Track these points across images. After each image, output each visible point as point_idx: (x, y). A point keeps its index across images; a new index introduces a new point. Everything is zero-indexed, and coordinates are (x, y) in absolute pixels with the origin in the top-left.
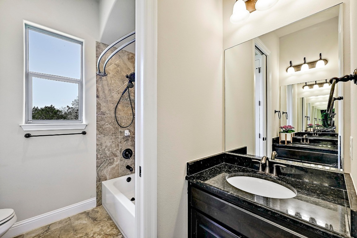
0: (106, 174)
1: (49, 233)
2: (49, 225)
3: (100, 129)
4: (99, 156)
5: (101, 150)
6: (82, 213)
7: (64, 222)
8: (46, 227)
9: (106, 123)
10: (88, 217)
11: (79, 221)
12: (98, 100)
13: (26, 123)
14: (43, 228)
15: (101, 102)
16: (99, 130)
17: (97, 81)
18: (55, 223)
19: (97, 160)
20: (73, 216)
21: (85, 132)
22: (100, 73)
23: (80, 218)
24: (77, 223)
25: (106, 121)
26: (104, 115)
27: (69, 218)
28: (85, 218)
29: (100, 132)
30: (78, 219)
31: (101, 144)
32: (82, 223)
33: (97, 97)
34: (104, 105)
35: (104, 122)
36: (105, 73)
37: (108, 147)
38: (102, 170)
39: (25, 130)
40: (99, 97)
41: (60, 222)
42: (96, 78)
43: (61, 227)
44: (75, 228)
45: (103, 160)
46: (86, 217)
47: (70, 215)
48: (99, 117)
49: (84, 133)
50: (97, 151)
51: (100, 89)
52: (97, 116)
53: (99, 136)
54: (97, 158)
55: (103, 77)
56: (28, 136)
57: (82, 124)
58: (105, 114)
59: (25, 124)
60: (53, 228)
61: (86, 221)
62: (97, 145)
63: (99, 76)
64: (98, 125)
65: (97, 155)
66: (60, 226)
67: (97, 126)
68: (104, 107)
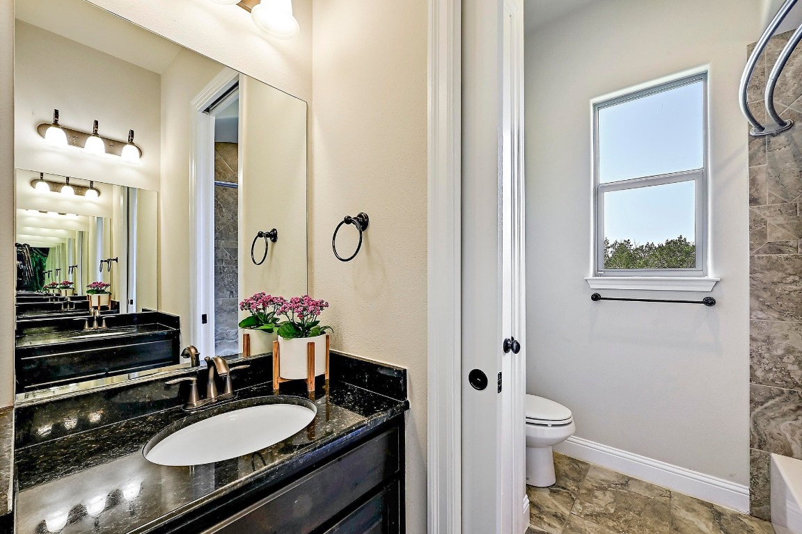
0: (789, 437)
1: (626, 492)
2: (630, 479)
3: (766, 295)
4: (759, 373)
5: (767, 355)
6: (702, 503)
7: (656, 492)
8: (623, 477)
9: (791, 279)
10: (717, 524)
11: (689, 514)
12: (757, 212)
13: (595, 275)
14: (618, 475)
15: (768, 214)
16: (758, 297)
17: (751, 158)
18: (639, 481)
19: (754, 383)
20: (678, 493)
21: (711, 299)
22: (763, 129)
23: (694, 510)
24: (682, 513)
25: (790, 271)
26: (780, 251)
27: (670, 494)
28: (707, 519)
29: (763, 303)
30: (690, 509)
31: (768, 340)
32: (696, 526)
33: (753, 201)
34: (779, 222)
35: (781, 275)
36: (782, 123)
37: (797, 354)
38: (773, 419)
39: (592, 286)
40: (759, 201)
41: (650, 487)
42: (750, 149)
43: (649, 498)
44: (677, 522)
45: (775, 389)
46: (710, 519)
47: (675, 488)
48: (759, 258)
49: (710, 302)
50: (752, 357)
51: (762, 177)
52: (751, 257)
53: (761, 315)
54: (753, 378)
55: (773, 139)
56: (596, 297)
57: (706, 278)
58: (784, 248)
59: (593, 276)
60: (634, 489)
61: (707, 526)
62: (752, 339)
63: (760, 141)
64: (755, 282)
65: (751, 367)
66: (648, 494)
67: (752, 285)
68: (781, 229)
